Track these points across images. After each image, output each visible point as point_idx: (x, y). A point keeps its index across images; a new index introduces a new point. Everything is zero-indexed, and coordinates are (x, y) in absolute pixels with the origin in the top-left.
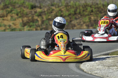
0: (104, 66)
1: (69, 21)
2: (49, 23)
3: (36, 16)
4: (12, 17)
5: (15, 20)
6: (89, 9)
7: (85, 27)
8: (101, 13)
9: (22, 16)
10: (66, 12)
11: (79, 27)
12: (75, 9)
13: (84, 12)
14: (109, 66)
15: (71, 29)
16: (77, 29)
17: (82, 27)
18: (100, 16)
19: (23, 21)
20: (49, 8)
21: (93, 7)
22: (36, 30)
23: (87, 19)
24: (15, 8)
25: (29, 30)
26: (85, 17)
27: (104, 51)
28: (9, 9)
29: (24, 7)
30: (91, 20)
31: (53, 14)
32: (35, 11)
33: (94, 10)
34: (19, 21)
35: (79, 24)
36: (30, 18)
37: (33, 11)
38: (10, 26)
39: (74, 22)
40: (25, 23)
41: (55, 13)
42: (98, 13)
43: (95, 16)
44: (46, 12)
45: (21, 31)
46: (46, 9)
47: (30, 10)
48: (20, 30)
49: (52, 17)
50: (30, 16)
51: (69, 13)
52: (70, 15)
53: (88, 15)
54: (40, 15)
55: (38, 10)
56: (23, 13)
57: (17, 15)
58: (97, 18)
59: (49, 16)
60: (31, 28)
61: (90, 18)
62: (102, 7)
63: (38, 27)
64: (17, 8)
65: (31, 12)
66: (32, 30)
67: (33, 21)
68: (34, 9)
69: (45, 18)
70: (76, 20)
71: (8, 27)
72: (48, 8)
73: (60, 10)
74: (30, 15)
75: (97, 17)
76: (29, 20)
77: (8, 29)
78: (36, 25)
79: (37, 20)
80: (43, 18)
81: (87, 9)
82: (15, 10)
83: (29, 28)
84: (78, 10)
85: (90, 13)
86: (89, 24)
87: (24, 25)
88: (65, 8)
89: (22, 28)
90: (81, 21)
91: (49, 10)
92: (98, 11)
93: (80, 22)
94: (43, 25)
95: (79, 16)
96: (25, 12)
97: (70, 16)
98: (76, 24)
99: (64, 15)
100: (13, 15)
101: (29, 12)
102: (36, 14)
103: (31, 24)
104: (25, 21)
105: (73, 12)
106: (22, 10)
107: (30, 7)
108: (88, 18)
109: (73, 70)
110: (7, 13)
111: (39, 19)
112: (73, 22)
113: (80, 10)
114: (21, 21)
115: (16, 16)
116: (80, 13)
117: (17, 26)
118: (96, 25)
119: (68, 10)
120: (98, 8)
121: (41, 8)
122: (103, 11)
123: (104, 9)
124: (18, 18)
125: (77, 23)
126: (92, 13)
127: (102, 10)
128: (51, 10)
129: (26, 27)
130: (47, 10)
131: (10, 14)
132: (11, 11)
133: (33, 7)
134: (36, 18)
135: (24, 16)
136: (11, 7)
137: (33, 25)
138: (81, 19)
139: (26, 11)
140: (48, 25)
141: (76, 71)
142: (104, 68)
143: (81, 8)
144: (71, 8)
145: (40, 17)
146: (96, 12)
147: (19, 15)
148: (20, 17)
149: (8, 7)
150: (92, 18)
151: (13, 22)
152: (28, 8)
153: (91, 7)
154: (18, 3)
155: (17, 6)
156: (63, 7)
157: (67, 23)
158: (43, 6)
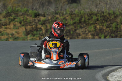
1: (74, 30)
3: (39, 24)
4: (14, 25)
5: (18, 28)
6: (95, 18)
7: (90, 36)
9: (25, 25)
10: (71, 21)
11: (84, 36)
12: (80, 17)
15: (76, 38)
16: (82, 38)
18: (106, 25)
19: (26, 30)
20: (53, 16)
21: (98, 16)
22: (40, 39)
23: (92, 28)
24: (17, 16)
26: (90, 26)
28: (12, 17)
29: (28, 15)
30: (97, 28)
32: (39, 19)
33: (99, 19)
34: (22, 30)
35: (84, 33)
36: (34, 26)
37: (37, 19)
38: (13, 35)
39: (79, 31)
42: (104, 21)
43: (101, 24)
44: (50, 21)
46: (50, 18)
47: (33, 19)
48: (23, 40)
50: (33, 25)
51: (74, 21)
52: (74, 23)
53: (93, 24)
54: (44, 23)
55: (42, 18)
56: (26, 21)
57: (20, 23)
58: (103, 27)
60: (35, 37)
61: (95, 27)
62: (108, 16)
63: (41, 36)
64: (19, 16)
65: (35, 20)
67: (37, 29)
68: (38, 17)
69: (49, 26)
70: (81, 29)
71: (11, 36)
73: (65, 18)
74: (33, 23)
75: (103, 25)
76: (32, 28)
78: (40, 34)
79: (41, 29)
80: (47, 27)
81: (92, 18)
82: (18, 18)
83: (32, 37)
85: (96, 21)
86: (94, 33)
87: (27, 33)
88: (70, 17)
89: (25, 37)
90: (86, 30)
92: (104, 19)
93: (85, 31)
94: (47, 34)
95: (84, 24)
96: (28, 20)
97: (75, 25)
98: (81, 33)
99: (69, 24)
101: (33, 20)
102: (40, 23)
103: (35, 32)
104: (28, 30)
105: (78, 20)
106: (25, 18)
107: (33, 16)
108: (94, 26)
110: (10, 21)
112: (77, 31)
113: (85, 18)
114: (24, 30)
115: (19, 25)
116: (85, 21)
117: (20, 34)
118: (101, 35)
119: (72, 19)
121: (44, 16)
122: (108, 20)
123: (110, 18)
124: (21, 27)
125: (82, 32)
128: (55, 18)
129: (29, 36)
131: (13, 22)
132: (14, 19)
133: (37, 15)
134: (39, 26)
135: (27, 24)
136: (13, 15)
137: (37, 34)
138: (86, 28)
139: (30, 19)
144: (76, 16)
145: (44, 25)
146: (101, 21)
147: (22, 23)
148: (23, 25)
149: (10, 15)
150: (98, 27)
151: (16, 30)
152: (31, 16)
153: (96, 15)
154: (21, 11)
155: (20, 14)
156: (68, 15)
157: (71, 32)
158: (47, 14)
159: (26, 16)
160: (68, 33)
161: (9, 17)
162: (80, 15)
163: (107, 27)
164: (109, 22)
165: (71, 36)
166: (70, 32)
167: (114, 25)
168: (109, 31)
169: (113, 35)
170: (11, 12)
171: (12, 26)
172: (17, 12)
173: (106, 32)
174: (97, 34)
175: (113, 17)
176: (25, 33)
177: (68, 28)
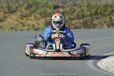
1: (90, 20)
2: (71, 22)
4: (35, 17)
5: (39, 20)
6: (110, 9)
7: (106, 26)
10: (87, 12)
11: (100, 27)
12: (96, 9)
13: (105, 12)
15: (93, 28)
16: (98, 28)
17: (103, 27)
19: (46, 21)
20: (72, 8)
23: (107, 19)
24: (38, 8)
26: (106, 17)
28: (33, 9)
29: (47, 7)
31: (75, 14)
32: (58, 11)
34: (42, 21)
35: (100, 23)
38: (33, 26)
39: (96, 22)
40: (48, 23)
41: (77, 13)
44: (69, 12)
46: (68, 9)
47: (53, 10)
49: (74, 16)
51: (91, 13)
52: (91, 14)
53: (109, 15)
56: (46, 13)
57: (41, 14)
59: (71, 16)
61: (111, 18)
64: (40, 8)
68: (57, 9)
69: (67, 17)
70: (97, 20)
71: (31, 27)
72: (70, 8)
73: (82, 10)
77: (32, 29)
82: (39, 10)
84: (99, 10)
85: (111, 13)
86: (109, 24)
88: (87, 8)
89: (45, 27)
90: (102, 21)
91: (71, 10)
93: (101, 22)
95: (100, 16)
96: (48, 12)
97: (92, 16)
98: (97, 24)
99: (86, 15)
100: (37, 15)
101: (52, 12)
104: (48, 21)
105: (94, 11)
106: (45, 10)
107: (52, 8)
108: (109, 17)
109: (90, 67)
110: (31, 12)
112: (94, 22)
113: (101, 10)
114: (44, 21)
115: (39, 16)
116: (101, 13)
117: (40, 25)
119: (89, 10)
121: (63, 8)
124: (41, 18)
125: (98, 22)
128: (73, 10)
130: (69, 10)
131: (34, 14)
132: (35, 11)
133: (56, 7)
135: (47, 16)
136: (34, 8)
138: (102, 18)
140: (71, 24)
141: (93, 68)
143: (102, 8)
144: (92, 8)
147: (43, 15)
148: (43, 17)
149: (31, 7)
150: (113, 18)
151: (36, 22)
152: (51, 8)
153: (111, 7)
154: (41, 4)
155: (40, 6)
156: (85, 7)
157: (88, 23)
158: (66, 6)
159: (46, 8)
160: (85, 23)
161: (30, 9)
165: (88, 27)
166: (87, 23)
170: (32, 4)
171: (33, 17)
174: (112, 24)
176: (45, 23)
177: (85, 19)
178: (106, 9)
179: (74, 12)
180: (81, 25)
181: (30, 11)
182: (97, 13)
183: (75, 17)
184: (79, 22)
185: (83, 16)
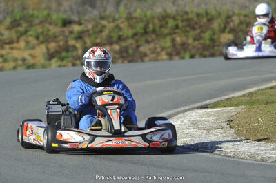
0: (199, 128)
1: (134, 46)
3: (72, 39)
4: (27, 42)
5: (34, 48)
6: (171, 23)
7: (165, 57)
8: (194, 29)
9: (46, 41)
11: (154, 57)
12: (144, 23)
13: (163, 29)
14: (208, 129)
15: (139, 61)
16: (150, 60)
17: (160, 58)
18: (192, 36)
19: (48, 49)
20: (97, 22)
21: (178, 20)
22: (74, 65)
23: (167, 42)
24: (32, 26)
25: (60, 66)
26: (164, 38)
27: (199, 101)
28: (22, 29)
29: (50, 24)
30: (176, 43)
31: (104, 34)
32: (70, 29)
33: (180, 24)
34: (41, 50)
35: (154, 51)
36: (62, 43)
37: (66, 30)
38: (24, 60)
39: (144, 48)
40: (53, 53)
41: (107, 32)
42: (188, 29)
43: (182, 35)
44: (91, 32)
45: (45, 70)
46: (90, 26)
47: (61, 29)
48: (44, 67)
49: (102, 40)
50: (61, 40)
51: (134, 31)
52: (135, 34)
53: (170, 34)
54: (79, 37)
55: (76, 28)
56: (47, 35)
57: (37, 38)
58: (187, 40)
59: (96, 38)
60: (65, 62)
61: (173, 41)
62: (195, 19)
63: (76, 59)
64: (36, 25)
65: (63, 32)
66: (64, 66)
67: (67, 49)
68: (68, 25)
69: (89, 42)
70: (147, 45)
71: (20, 62)
72: (93, 23)
73: (118, 27)
74: (61, 38)
75: (187, 36)
76: (59, 47)
77: (20, 66)
78: (73, 57)
79: (75, 48)
80: (85, 43)
81: (167, 23)
82: (34, 29)
83: (59, 63)
84: (151, 26)
85: (175, 29)
86: (172, 51)
87: (51, 56)
88: (126, 23)
89: (48, 62)
90: (157, 46)
91: (97, 26)
92: (189, 25)
93: (156, 48)
95: (154, 36)
96: (51, 33)
97: (137, 37)
98: (148, 52)
99: (125, 35)
100: (30, 39)
101: (59, 32)
102: (73, 36)
103: (64, 54)
104: (52, 50)
105: (141, 29)
106: (45, 29)
107: (60, 23)
108: (171, 39)
110: (19, 35)
111: (78, 45)
112: (142, 49)
114: (45, 50)
115: (35, 42)
116: (154, 31)
117: (38, 59)
118: (184, 53)
119: (131, 27)
120: (189, 20)
121: (80, 24)
122: (197, 26)
123: (200, 22)
124: (38, 45)
125: (150, 49)
126: (177, 31)
127: (196, 23)
128: (100, 26)
129: (54, 61)
130: (93, 28)
131: (24, 37)
132: (26, 32)
133: (67, 23)
134: (72, 42)
135: (50, 40)
136: (25, 25)
137: (67, 57)
138: (156, 41)
139: (54, 30)
142: (199, 133)
143: (156, 21)
144: (137, 22)
145: (80, 41)
146: (184, 29)
147: (41, 38)
148: (42, 42)
149: (19, 25)
150: (178, 39)
151: (30, 52)
152: (56, 25)
153: (174, 18)
154: (38, 17)
155: (37, 21)
156: (123, 20)
157: (131, 51)
158: (86, 20)
159: (47, 25)
160: (124, 52)
161: (16, 29)
162: (145, 19)
163: (195, 39)
164: (199, 31)
165: (130, 59)
166: (127, 52)
167: (207, 35)
168: (199, 46)
169: (206, 53)
170: (21, 19)
171: (22, 44)
172: (31, 19)
173: (193, 47)
174: (177, 52)
175: (205, 20)
176: (46, 55)
177: (124, 44)
178: (164, 23)
179: (101, 31)
180: (117, 56)
181: (17, 32)
182: (148, 32)
183: (104, 42)
184: (111, 50)
185: (120, 38)
